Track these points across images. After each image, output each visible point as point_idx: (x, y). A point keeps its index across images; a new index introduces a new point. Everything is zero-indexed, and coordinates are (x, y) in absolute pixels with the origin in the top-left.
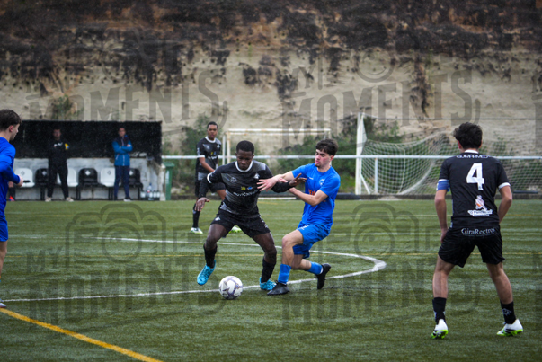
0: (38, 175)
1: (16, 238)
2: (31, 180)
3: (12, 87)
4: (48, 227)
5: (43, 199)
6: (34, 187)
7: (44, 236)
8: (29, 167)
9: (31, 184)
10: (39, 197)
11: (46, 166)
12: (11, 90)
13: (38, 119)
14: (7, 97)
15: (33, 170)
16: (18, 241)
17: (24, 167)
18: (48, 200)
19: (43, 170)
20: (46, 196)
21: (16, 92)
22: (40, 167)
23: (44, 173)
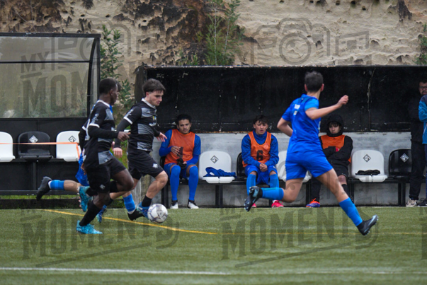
0: (394, 162)
1: (348, 274)
2: (382, 171)
3: (349, 6)
4: (406, 253)
5: (402, 203)
6: (385, 182)
7: (398, 270)
8: (377, 148)
9: (382, 177)
10: (396, 199)
11: (408, 145)
12: (348, 13)
13: (396, 64)
14: (342, 25)
15: (385, 153)
16: (351, 278)
17: (368, 148)
18: (411, 204)
19: (402, 152)
20: (407, 197)
21: (358, 16)
22: (396, 146)
23: (404, 158)
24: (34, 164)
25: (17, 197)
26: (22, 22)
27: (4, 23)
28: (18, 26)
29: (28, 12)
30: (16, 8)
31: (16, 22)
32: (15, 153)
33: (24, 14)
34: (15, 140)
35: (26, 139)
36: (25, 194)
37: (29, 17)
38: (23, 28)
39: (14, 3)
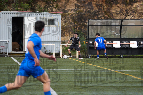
24: (142, 48)
25: (138, 56)
26: (140, 17)
27: (136, 17)
28: (139, 18)
29: (141, 15)
30: (138, 14)
31: (138, 17)
32: (138, 46)
33: (140, 15)
34: (138, 43)
35: (140, 43)
36: (140, 55)
37: (141, 16)
38: (140, 18)
39: (138, 13)
